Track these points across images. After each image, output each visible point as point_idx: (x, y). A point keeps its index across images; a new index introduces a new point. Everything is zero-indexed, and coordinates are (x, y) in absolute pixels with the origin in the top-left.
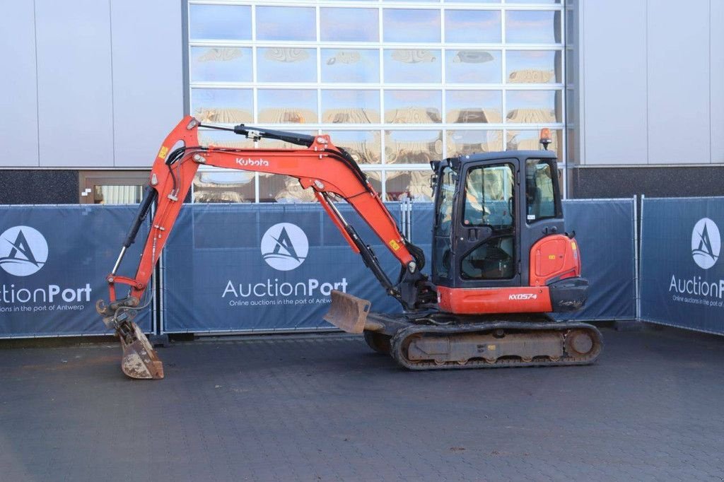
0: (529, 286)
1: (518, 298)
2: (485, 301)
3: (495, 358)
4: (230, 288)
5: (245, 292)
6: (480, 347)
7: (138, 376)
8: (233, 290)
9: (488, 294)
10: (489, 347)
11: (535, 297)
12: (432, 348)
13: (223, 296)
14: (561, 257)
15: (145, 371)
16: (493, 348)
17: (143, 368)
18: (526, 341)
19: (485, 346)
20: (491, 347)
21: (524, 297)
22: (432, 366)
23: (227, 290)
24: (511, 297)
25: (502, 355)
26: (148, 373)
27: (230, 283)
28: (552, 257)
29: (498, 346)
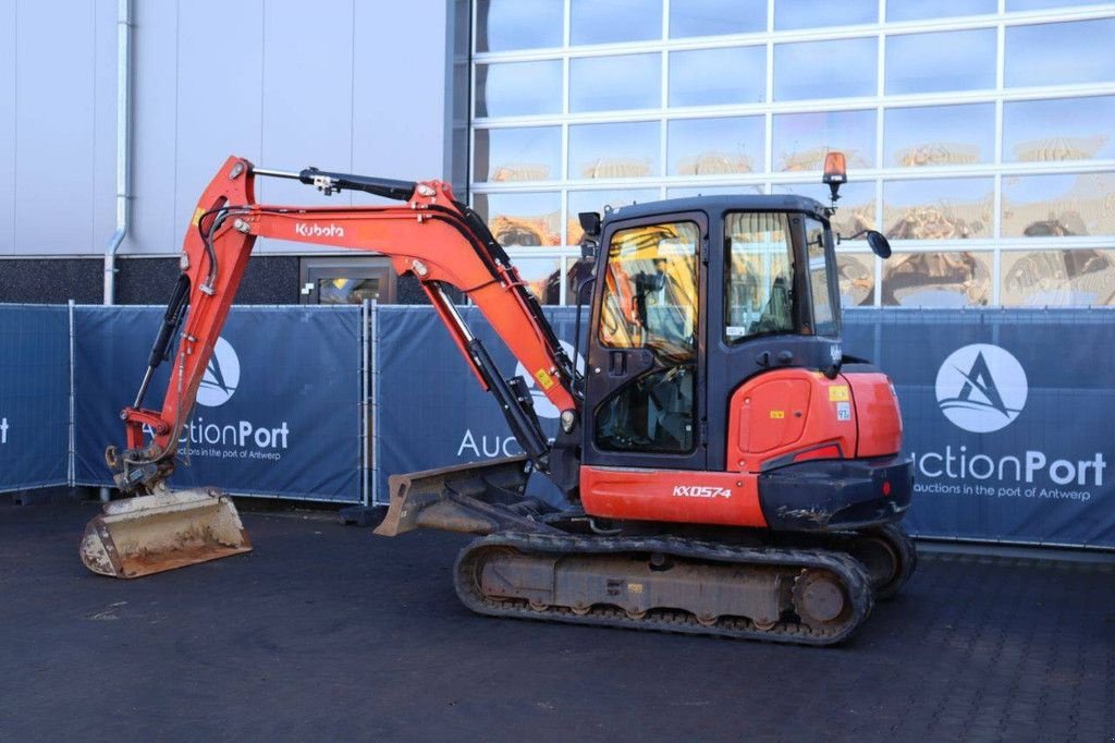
0: (725, 470)
1: (692, 494)
2: (624, 494)
3: (642, 609)
4: (468, 442)
5: (491, 448)
6: (611, 584)
7: (100, 571)
8: (473, 445)
9: (629, 482)
10: (630, 586)
11: (728, 494)
12: (522, 576)
13: (459, 454)
14: (799, 415)
15: (108, 564)
16: (638, 589)
17: (105, 560)
18: (704, 583)
19: (622, 583)
20: (635, 587)
21: (703, 491)
22: (524, 612)
23: (464, 445)
24: (677, 491)
25: (653, 606)
26: (111, 566)
27: (468, 434)
28: (777, 415)
29: (647, 586)
